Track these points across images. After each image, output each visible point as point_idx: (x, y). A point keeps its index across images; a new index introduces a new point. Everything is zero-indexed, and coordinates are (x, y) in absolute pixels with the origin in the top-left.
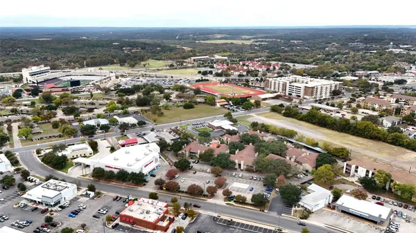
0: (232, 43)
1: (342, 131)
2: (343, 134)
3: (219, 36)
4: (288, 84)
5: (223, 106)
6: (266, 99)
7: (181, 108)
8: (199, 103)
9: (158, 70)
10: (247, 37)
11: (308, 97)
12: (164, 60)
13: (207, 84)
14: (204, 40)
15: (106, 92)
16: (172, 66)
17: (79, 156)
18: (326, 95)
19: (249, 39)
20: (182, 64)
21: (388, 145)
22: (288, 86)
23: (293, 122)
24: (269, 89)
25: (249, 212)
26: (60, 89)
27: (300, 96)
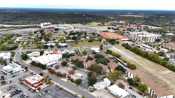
0: (133, 16)
1: (144, 57)
2: (144, 59)
3: (130, 13)
4: (136, 35)
5: (104, 42)
6: (125, 41)
7: (88, 42)
8: (96, 40)
9: (93, 26)
10: (142, 14)
11: (143, 41)
12: (99, 22)
13: (107, 33)
14: (122, 15)
15: (66, 34)
16: (99, 25)
17: (33, 56)
18: (152, 41)
19: (142, 15)
20: (104, 24)
21: (160, 65)
22: (136, 36)
23: (127, 51)
24: (129, 36)
25: (72, 86)
26: (50, 31)
27: (140, 41)
